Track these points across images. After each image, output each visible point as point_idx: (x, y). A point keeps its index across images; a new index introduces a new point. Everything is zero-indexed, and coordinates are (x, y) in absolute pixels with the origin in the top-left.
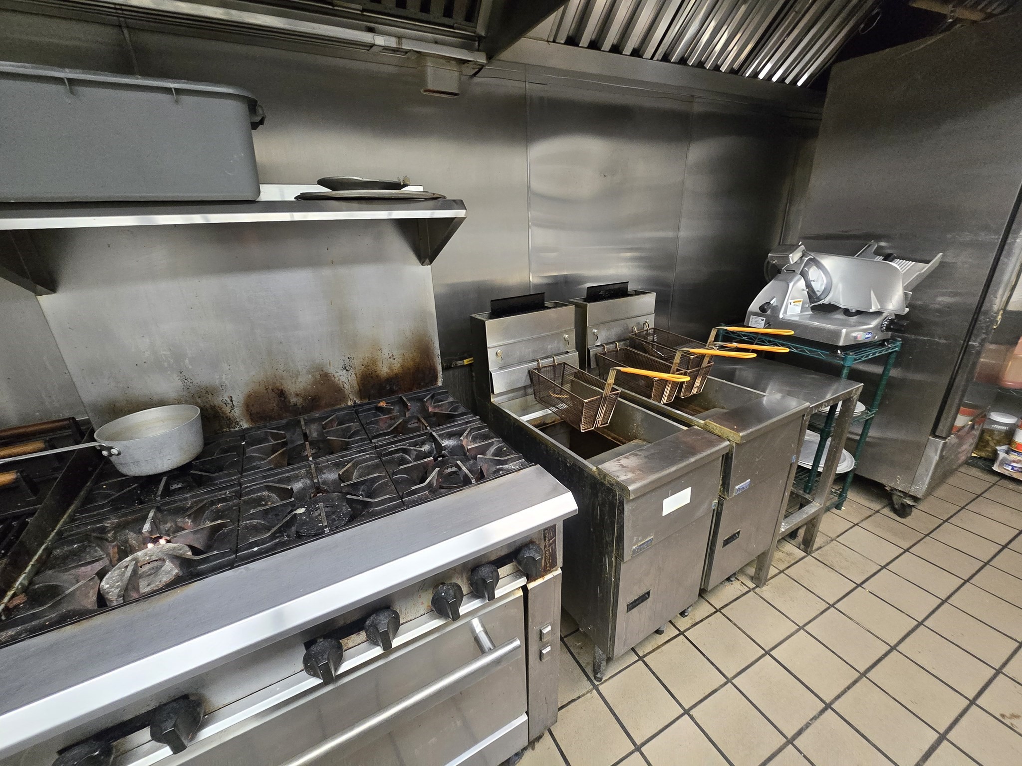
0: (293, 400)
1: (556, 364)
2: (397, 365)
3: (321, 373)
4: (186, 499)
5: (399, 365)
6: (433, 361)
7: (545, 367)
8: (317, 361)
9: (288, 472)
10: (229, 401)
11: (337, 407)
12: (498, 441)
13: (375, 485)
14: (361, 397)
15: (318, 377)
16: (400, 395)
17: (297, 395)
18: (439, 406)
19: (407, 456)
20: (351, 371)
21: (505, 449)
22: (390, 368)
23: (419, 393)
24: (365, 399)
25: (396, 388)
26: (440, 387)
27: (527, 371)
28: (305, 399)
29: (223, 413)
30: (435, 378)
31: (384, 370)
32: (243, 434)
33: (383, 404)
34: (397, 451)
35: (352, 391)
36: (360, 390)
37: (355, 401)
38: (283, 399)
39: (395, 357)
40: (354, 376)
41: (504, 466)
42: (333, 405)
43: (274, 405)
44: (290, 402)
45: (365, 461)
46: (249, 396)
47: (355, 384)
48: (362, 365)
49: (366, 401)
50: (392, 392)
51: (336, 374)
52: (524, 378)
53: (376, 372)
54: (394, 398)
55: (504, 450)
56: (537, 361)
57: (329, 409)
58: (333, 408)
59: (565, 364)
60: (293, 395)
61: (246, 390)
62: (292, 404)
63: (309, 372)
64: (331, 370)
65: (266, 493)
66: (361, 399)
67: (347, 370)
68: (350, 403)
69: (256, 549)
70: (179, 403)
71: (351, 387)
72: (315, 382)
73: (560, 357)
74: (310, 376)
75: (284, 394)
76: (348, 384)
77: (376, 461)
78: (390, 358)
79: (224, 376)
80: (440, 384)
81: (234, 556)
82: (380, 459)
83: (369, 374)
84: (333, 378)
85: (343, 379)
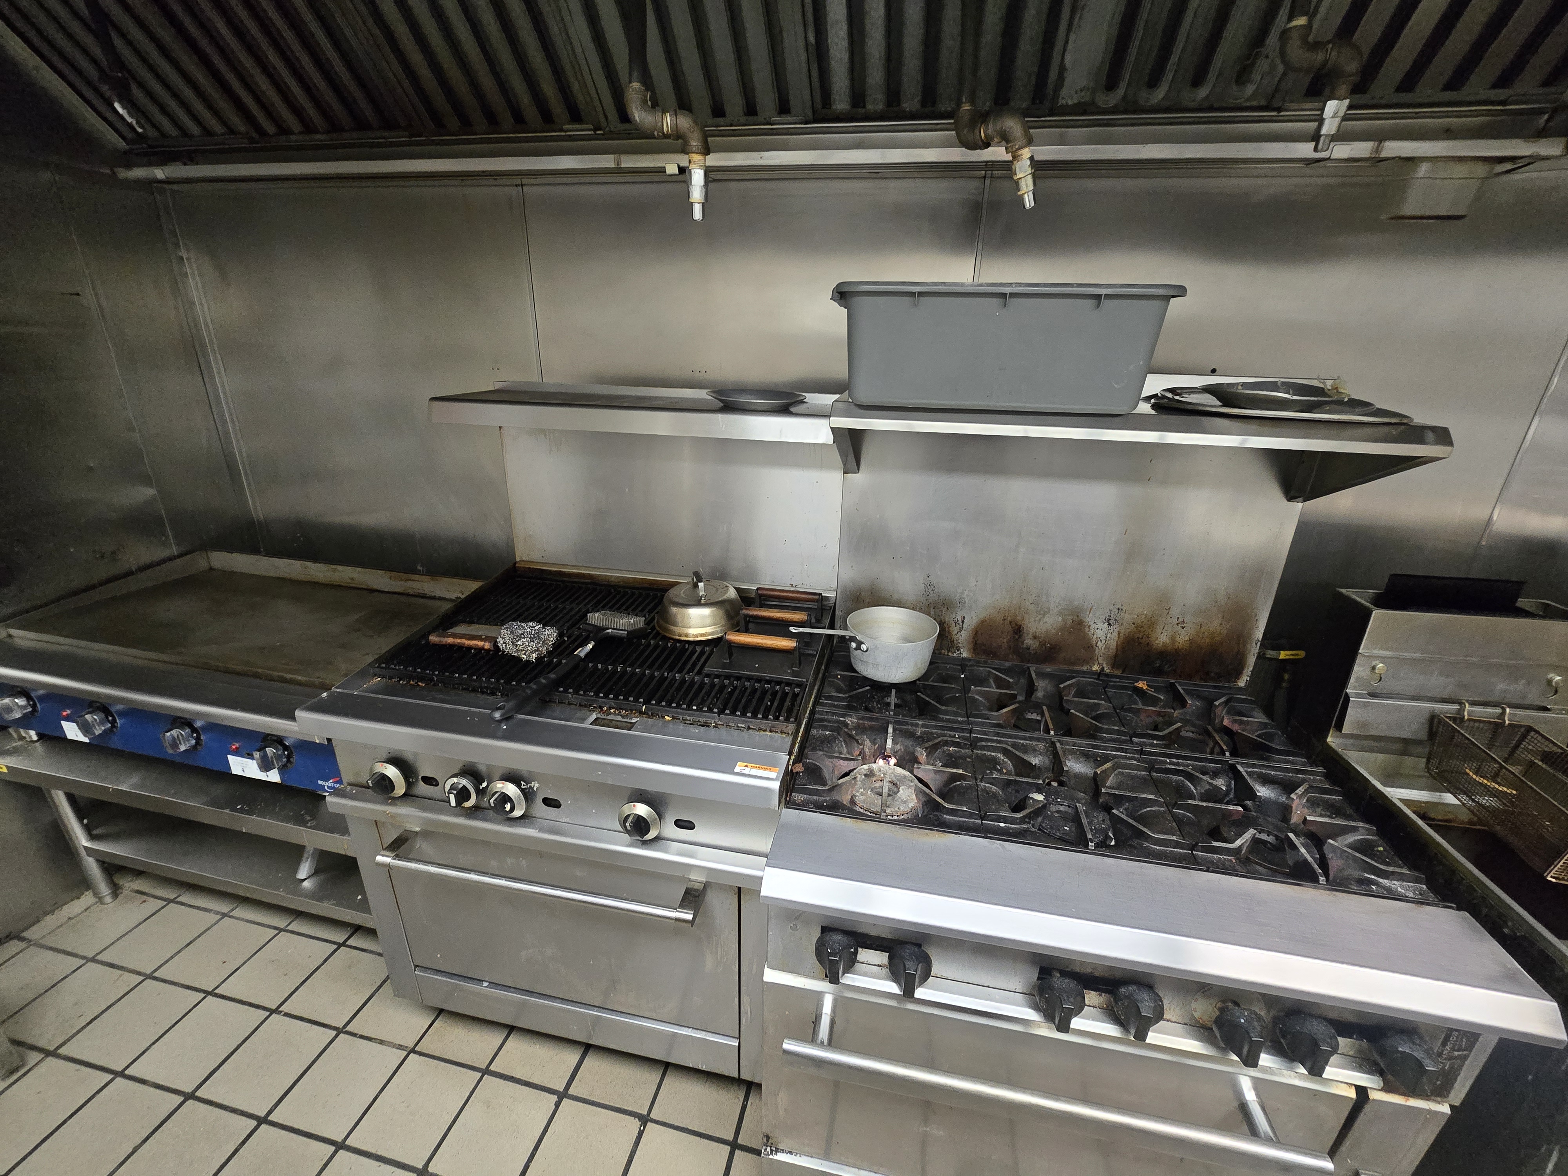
0: (1028, 642)
1: (1507, 722)
2: (1183, 638)
3: (1075, 618)
4: (917, 725)
5: (1187, 638)
6: (1245, 646)
7: (1475, 721)
8: (1076, 603)
9: (1025, 739)
10: (960, 621)
11: (1076, 668)
12: (1367, 830)
13: (1145, 810)
14: (1114, 666)
15: (1069, 622)
16: (1172, 681)
17: (1035, 637)
18: (1241, 722)
19: (1190, 784)
20: (1115, 627)
21: (1381, 849)
22: (1173, 639)
23: (1202, 686)
24: (1118, 668)
25: (1169, 667)
26: (1241, 688)
27: (1427, 716)
28: (1042, 644)
29: (949, 632)
30: (1238, 674)
31: (1162, 638)
32: (963, 664)
33: (1142, 685)
34: (1177, 772)
35: (1104, 654)
36: (1116, 656)
37: (1103, 668)
38: (1017, 637)
39: (1185, 625)
40: (1116, 634)
41: (1381, 880)
42: (1073, 664)
43: (1005, 641)
44: (1023, 643)
45: (1130, 767)
46: (982, 622)
47: (1113, 645)
48: (1134, 624)
49: (1118, 672)
50: (1159, 672)
51: (1093, 626)
52: (1415, 726)
53: (1148, 637)
54: (1161, 681)
55: (1378, 851)
56: (1460, 703)
57: (1066, 667)
58: (1071, 668)
59: (1530, 729)
60: (1031, 636)
61: (983, 615)
62: (1025, 646)
63: (1060, 613)
64: (1089, 619)
65: (1000, 756)
66: (1113, 667)
67: (1109, 624)
68: (1096, 668)
69: (1002, 825)
70: (913, 609)
71: (1105, 648)
72: (1063, 629)
73: (1519, 712)
74: (1060, 618)
75: (1020, 631)
76: (1103, 642)
77: (1143, 773)
78: (1178, 624)
79: (966, 592)
80: (1242, 683)
81: (980, 822)
82: (1150, 772)
83: (1138, 638)
84: (1087, 630)
85: (1100, 634)
